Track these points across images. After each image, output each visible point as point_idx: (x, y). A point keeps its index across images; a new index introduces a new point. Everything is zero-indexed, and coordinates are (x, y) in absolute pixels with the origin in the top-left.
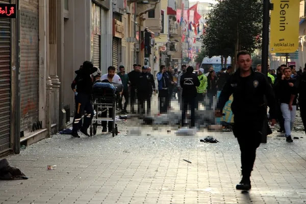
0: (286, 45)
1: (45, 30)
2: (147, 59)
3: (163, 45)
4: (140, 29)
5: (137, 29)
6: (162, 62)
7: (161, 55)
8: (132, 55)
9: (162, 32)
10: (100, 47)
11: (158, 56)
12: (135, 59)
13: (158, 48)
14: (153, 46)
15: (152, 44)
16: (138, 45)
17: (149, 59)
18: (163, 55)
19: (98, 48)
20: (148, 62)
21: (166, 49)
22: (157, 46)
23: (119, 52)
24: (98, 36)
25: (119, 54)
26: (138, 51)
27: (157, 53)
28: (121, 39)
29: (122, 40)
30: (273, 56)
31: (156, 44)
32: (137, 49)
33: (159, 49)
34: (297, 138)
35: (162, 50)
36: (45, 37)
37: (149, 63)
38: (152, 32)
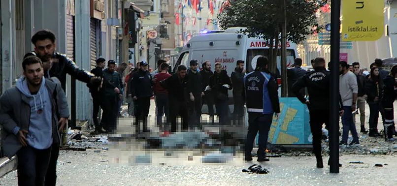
0: (365, 30)
1: (10, 10)
2: (132, 50)
3: (152, 29)
4: (123, 6)
5: (119, 6)
6: (150, 54)
7: (149, 44)
8: (113, 45)
9: (152, 9)
10: (74, 33)
11: (145, 46)
12: (118, 51)
13: (144, 34)
14: (138, 30)
15: (137, 27)
16: (121, 29)
17: (135, 50)
18: (151, 44)
19: (72, 35)
20: (133, 56)
21: (156, 35)
22: (143, 31)
23: (98, 41)
24: (71, 18)
25: (98, 44)
26: (121, 38)
27: (144, 41)
28: (100, 21)
29: (102, 23)
30: (311, 45)
31: (142, 28)
32: (120, 36)
33: (147, 34)
34: (381, 166)
35: (151, 37)
36: (11, 19)
37: (135, 56)
38: (141, 11)
